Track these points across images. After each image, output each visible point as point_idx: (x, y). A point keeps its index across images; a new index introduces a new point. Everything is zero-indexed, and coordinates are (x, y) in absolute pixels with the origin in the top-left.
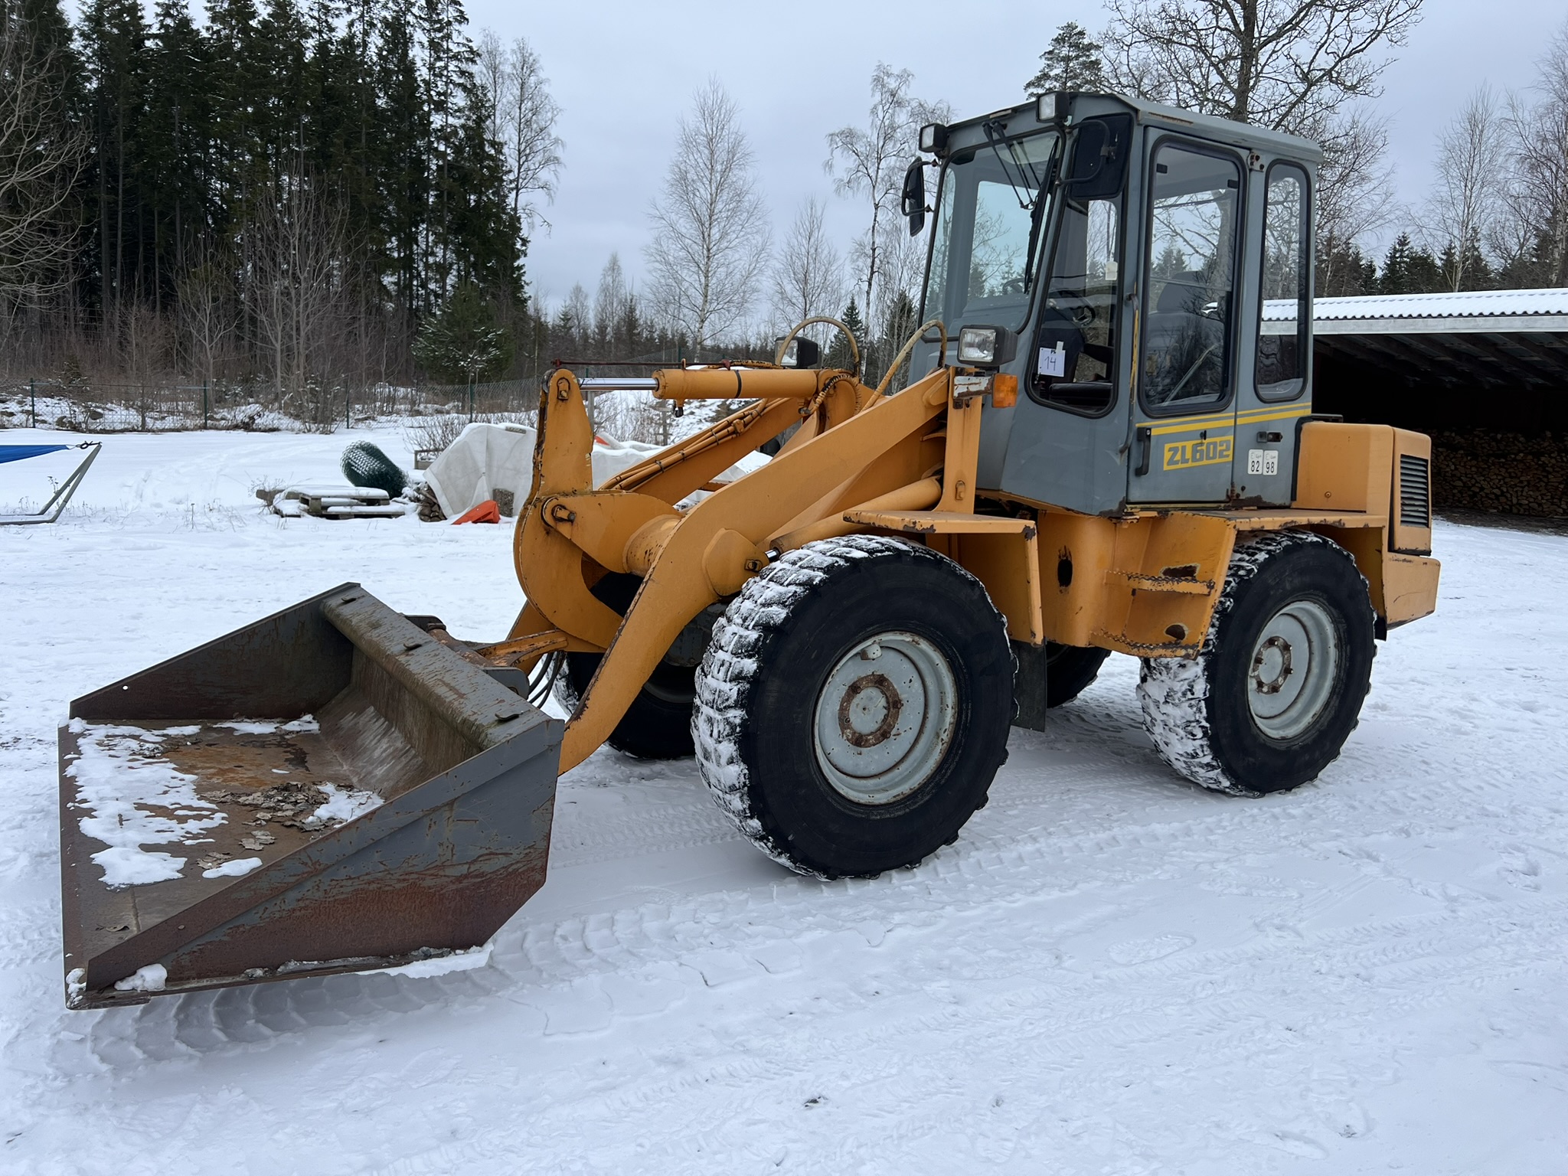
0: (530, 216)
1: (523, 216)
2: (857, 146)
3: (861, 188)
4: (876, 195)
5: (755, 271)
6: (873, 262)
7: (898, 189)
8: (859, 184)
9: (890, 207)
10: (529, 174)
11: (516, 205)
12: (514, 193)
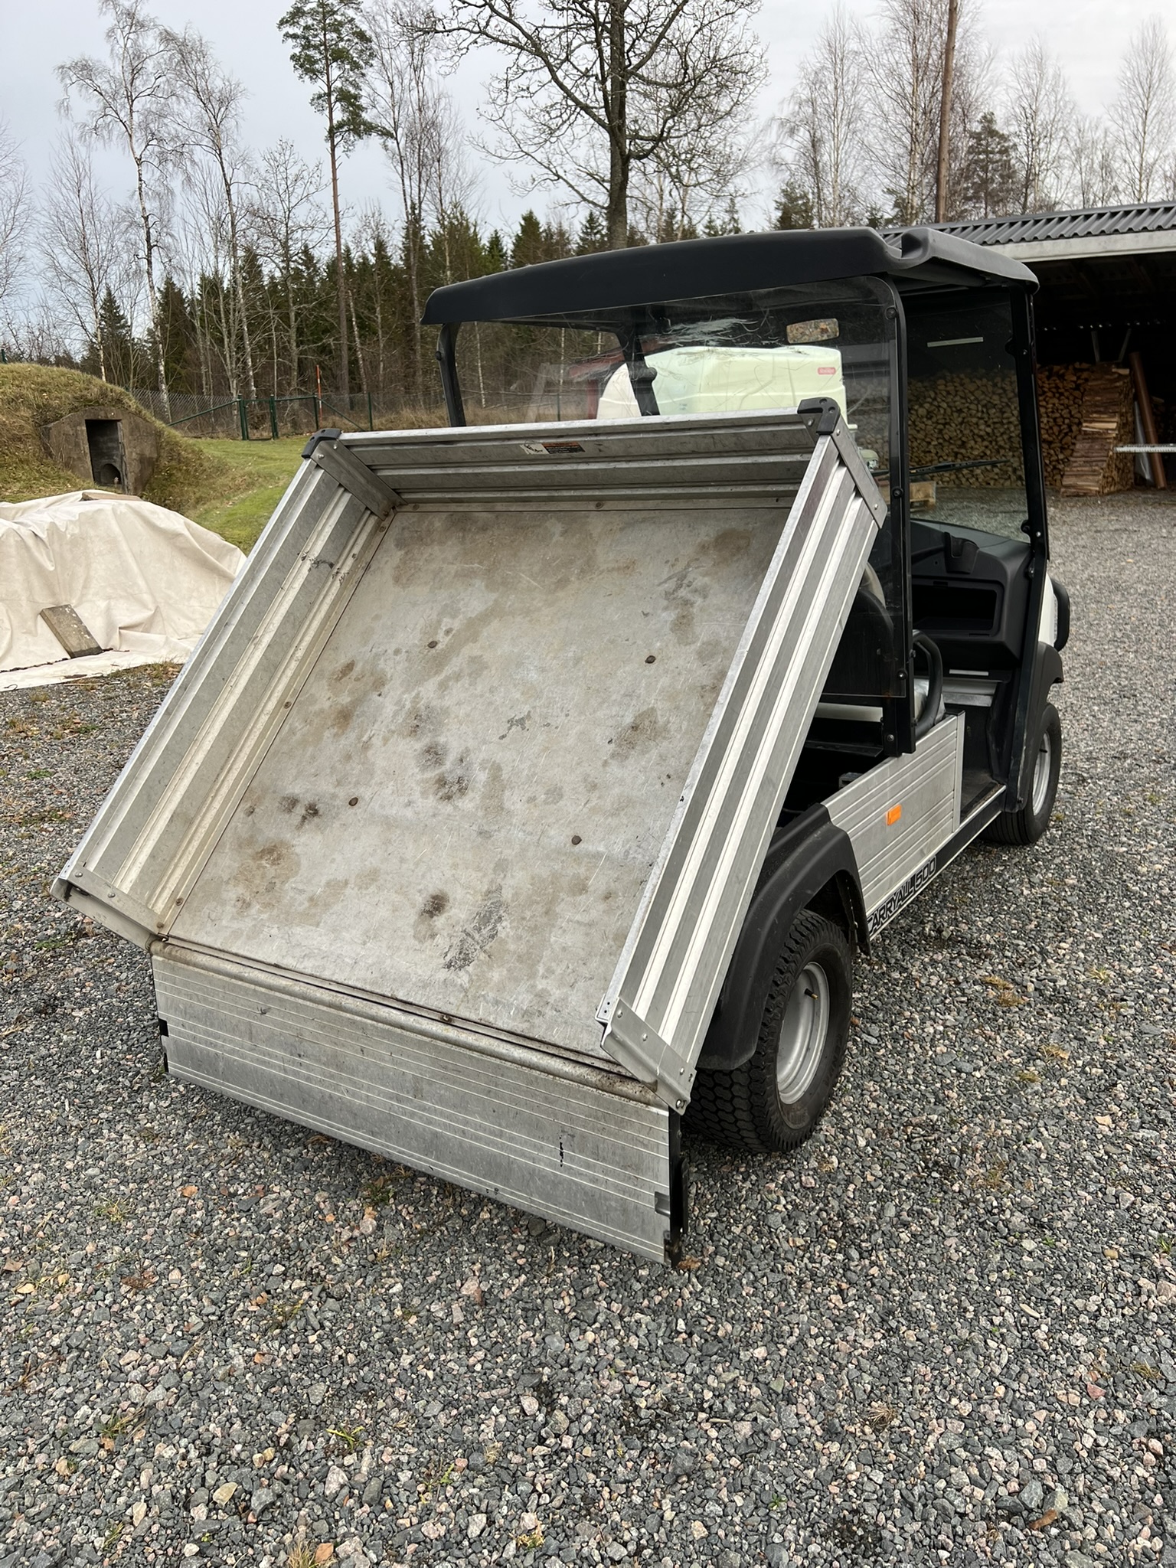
2: (98, 82)
3: (114, 138)
4: (135, 146)
5: (16, 232)
6: (148, 233)
7: (160, 140)
8: (110, 132)
9: (156, 163)
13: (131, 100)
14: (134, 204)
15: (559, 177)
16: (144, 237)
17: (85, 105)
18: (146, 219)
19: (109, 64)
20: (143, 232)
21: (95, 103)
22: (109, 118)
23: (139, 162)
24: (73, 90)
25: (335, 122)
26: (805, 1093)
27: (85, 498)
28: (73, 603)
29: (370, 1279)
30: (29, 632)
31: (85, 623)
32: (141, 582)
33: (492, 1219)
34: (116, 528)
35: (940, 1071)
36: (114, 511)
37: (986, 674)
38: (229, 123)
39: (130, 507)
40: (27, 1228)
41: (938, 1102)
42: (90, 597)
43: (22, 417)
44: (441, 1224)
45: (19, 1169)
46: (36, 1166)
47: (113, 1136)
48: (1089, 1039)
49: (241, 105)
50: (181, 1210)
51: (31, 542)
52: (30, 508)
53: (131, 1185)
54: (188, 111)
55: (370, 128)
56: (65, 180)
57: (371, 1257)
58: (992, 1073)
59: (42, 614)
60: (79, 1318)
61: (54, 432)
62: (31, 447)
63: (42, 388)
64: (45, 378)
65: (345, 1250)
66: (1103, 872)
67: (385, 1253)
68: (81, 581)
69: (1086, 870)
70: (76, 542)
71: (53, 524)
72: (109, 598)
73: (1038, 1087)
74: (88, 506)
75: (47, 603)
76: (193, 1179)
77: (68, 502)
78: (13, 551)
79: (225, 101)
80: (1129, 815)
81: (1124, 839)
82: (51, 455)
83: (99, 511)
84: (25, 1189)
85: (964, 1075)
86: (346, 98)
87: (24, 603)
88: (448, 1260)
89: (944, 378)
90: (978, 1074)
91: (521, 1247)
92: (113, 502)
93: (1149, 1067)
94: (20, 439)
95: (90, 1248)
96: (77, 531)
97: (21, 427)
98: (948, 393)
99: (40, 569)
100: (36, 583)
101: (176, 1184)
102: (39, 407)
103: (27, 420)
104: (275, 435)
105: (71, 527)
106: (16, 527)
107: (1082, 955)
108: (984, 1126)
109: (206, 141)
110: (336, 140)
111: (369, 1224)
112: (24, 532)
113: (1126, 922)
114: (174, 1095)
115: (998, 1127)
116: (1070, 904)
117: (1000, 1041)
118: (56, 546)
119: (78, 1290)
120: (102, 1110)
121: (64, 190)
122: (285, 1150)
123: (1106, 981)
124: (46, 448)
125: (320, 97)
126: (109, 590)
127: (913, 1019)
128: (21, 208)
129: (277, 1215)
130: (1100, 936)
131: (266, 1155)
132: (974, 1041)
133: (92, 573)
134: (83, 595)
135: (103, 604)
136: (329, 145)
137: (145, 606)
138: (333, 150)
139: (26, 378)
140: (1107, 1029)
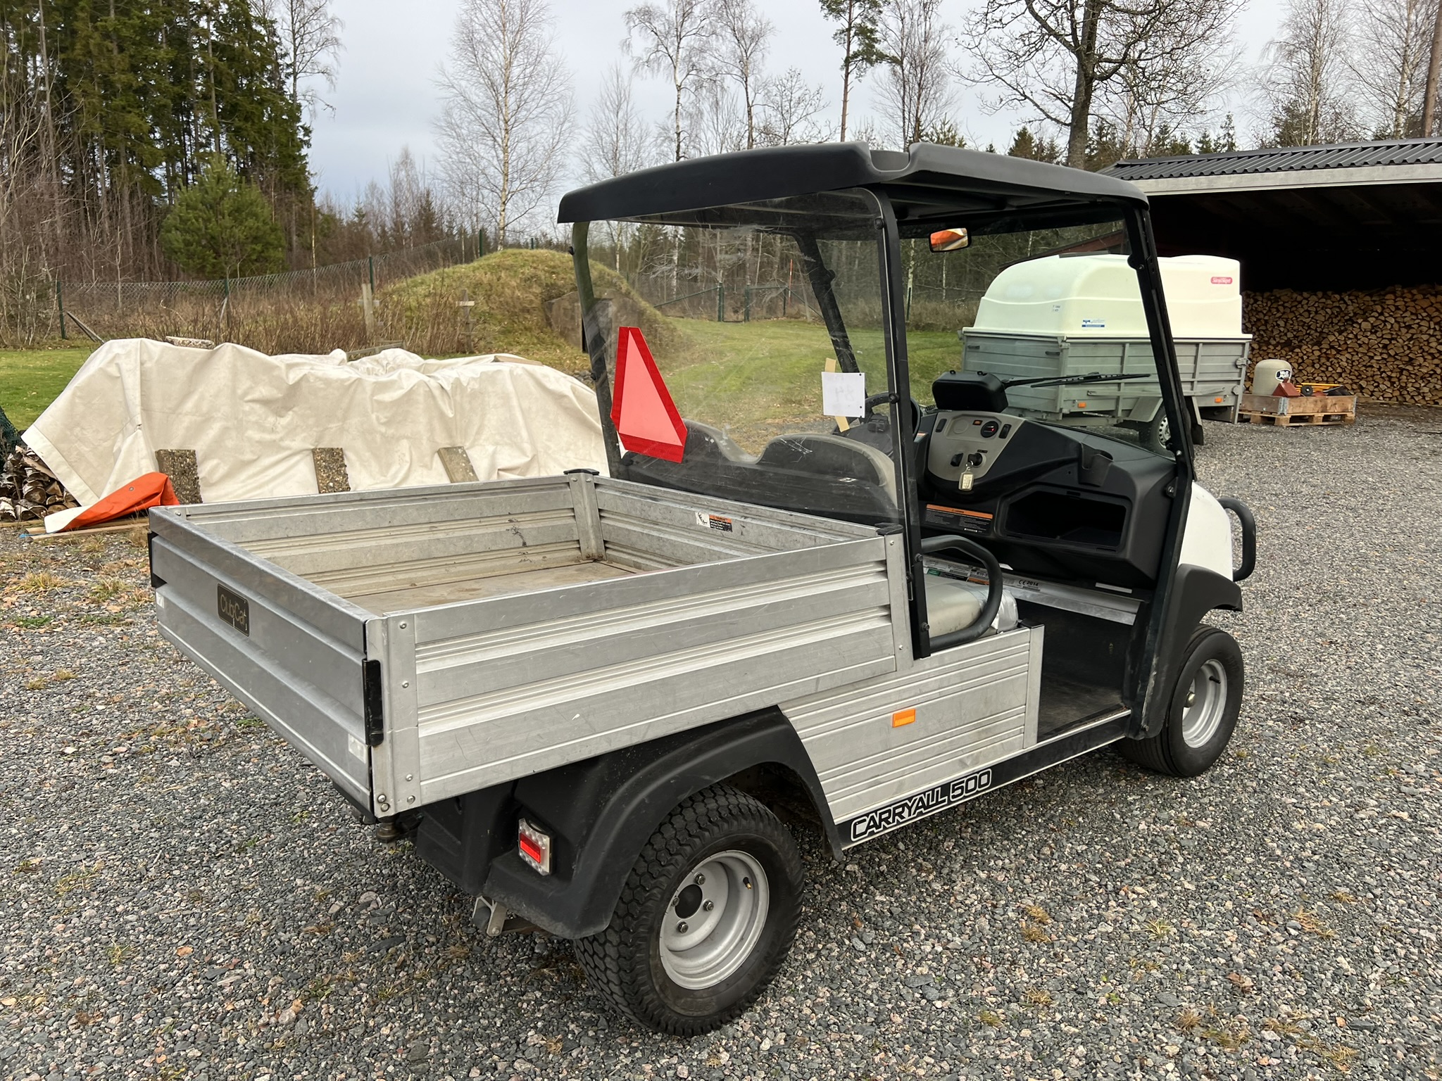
0: (311, 102)
1: (304, 103)
2: (655, 24)
3: (661, 69)
4: (677, 76)
5: (560, 144)
6: (679, 146)
7: (699, 71)
8: (659, 64)
9: (693, 89)
10: (307, 57)
11: (294, 91)
12: (292, 78)
13: (679, 38)
14: (671, 123)
15: (1026, 97)
16: (675, 149)
17: (643, 43)
18: (679, 134)
19: (666, 11)
20: (674, 145)
21: (651, 41)
22: (660, 53)
23: (679, 88)
24: (635, 31)
25: (851, 53)
26: (722, 982)
27: (496, 360)
28: (467, 445)
29: (251, 1063)
30: (425, 466)
31: (472, 463)
32: (524, 434)
33: (388, 1036)
34: (510, 388)
35: (904, 992)
36: (511, 372)
37: (1130, 591)
38: (757, 56)
39: (526, 370)
40: (48, 952)
41: (877, 1023)
42: (481, 441)
43: (533, 293)
44: (346, 1030)
45: (85, 901)
46: (96, 903)
47: (170, 891)
48: (1090, 994)
49: (769, 40)
50: (162, 967)
51: (437, 393)
52: (449, 365)
53: (148, 937)
54: (725, 46)
55: (881, 57)
56: (608, 104)
57: (267, 1045)
58: (955, 1007)
59: (439, 452)
60: (22, 1036)
61: (555, 307)
62: (535, 319)
63: (553, 270)
64: (558, 262)
65: (254, 1034)
66: (1249, 821)
67: (280, 1044)
68: (476, 428)
69: (1233, 814)
70: (475, 395)
71: (458, 380)
72: (497, 444)
73: (992, 1033)
74: (497, 366)
75: (444, 443)
76: (195, 943)
77: (482, 362)
78: (421, 399)
79: (756, 38)
80: (1326, 765)
81: (1302, 790)
82: (550, 325)
83: (499, 371)
84: (75, 920)
85: (924, 1002)
86: (863, 32)
87: (424, 442)
88: (323, 1065)
89: (1394, 293)
90: (939, 1004)
91: (391, 1069)
92: (513, 365)
93: (1134, 1040)
94: (528, 311)
95: (78, 981)
96: (477, 386)
97: (531, 302)
98: (1397, 308)
99: (442, 415)
100: (437, 424)
101: (181, 943)
102: (547, 285)
103: (536, 297)
104: (747, 319)
105: (472, 383)
106: (427, 379)
107: (1154, 903)
108: (903, 1058)
109: (736, 71)
110: (850, 68)
111: (287, 1015)
112: (433, 383)
113: (1234, 878)
114: (242, 866)
115: (916, 1064)
116: (1181, 848)
117: (991, 975)
118: (458, 398)
119: (41, 1013)
120: (179, 868)
121: (607, 111)
122: (281, 933)
123: (1158, 937)
124: (548, 319)
125: (843, 31)
126: (497, 437)
127: (918, 933)
128: (567, 125)
129: (227, 990)
130: (1192, 887)
131: (264, 934)
132: (964, 968)
133: (486, 422)
134: (475, 440)
135: (491, 449)
136: (844, 72)
137: (524, 453)
138: (847, 76)
139: (542, 262)
140: (1120, 988)
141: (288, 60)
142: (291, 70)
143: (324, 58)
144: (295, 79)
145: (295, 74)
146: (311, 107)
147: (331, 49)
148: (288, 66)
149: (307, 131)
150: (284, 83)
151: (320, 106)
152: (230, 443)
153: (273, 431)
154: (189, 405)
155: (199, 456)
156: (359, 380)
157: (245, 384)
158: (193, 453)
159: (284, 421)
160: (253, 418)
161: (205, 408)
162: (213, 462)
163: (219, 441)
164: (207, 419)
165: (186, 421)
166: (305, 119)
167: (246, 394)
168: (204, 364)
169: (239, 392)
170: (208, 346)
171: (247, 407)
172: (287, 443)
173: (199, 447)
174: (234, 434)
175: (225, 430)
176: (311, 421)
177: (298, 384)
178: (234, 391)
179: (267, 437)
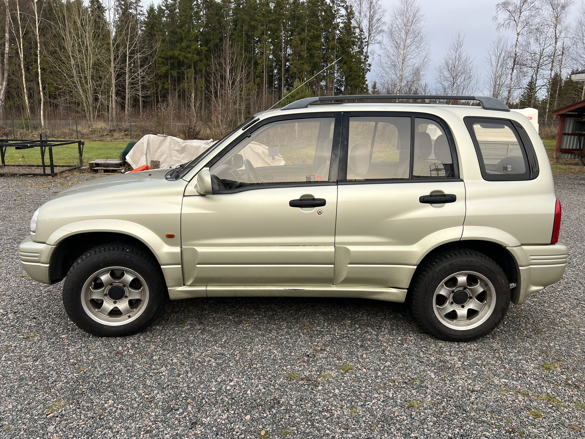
0: (372, 54)
1: (370, 55)
2: (510, 8)
3: (510, 27)
4: (518, 29)
8: (509, 25)
9: (526, 34)
10: (372, 38)
11: (367, 51)
12: (367, 46)
13: (521, 12)
14: (513, 50)
18: (516, 54)
21: (507, 15)
23: (518, 34)
24: (500, 12)
49: (570, 8)
79: (564, 7)
141: (366, 40)
142: (367, 43)
143: (378, 38)
144: (368, 47)
145: (368, 45)
146: (373, 56)
147: (382, 34)
148: (366, 42)
149: (370, 65)
150: (363, 48)
151: (376, 55)
152: (168, 160)
153: (179, 158)
154: (159, 150)
155: (161, 163)
156: (200, 146)
157: (173, 146)
158: (159, 162)
159: (182, 156)
160: (174, 154)
161: (163, 151)
162: (164, 164)
163: (165, 159)
164: (163, 154)
165: (158, 154)
166: (370, 60)
167: (173, 148)
168: (163, 141)
169: (171, 148)
170: (164, 137)
171: (173, 152)
172: (182, 161)
173: (161, 160)
174: (169, 158)
175: (167, 157)
176: (188, 156)
177: (185, 146)
178: (170, 147)
179: (178, 159)
